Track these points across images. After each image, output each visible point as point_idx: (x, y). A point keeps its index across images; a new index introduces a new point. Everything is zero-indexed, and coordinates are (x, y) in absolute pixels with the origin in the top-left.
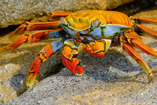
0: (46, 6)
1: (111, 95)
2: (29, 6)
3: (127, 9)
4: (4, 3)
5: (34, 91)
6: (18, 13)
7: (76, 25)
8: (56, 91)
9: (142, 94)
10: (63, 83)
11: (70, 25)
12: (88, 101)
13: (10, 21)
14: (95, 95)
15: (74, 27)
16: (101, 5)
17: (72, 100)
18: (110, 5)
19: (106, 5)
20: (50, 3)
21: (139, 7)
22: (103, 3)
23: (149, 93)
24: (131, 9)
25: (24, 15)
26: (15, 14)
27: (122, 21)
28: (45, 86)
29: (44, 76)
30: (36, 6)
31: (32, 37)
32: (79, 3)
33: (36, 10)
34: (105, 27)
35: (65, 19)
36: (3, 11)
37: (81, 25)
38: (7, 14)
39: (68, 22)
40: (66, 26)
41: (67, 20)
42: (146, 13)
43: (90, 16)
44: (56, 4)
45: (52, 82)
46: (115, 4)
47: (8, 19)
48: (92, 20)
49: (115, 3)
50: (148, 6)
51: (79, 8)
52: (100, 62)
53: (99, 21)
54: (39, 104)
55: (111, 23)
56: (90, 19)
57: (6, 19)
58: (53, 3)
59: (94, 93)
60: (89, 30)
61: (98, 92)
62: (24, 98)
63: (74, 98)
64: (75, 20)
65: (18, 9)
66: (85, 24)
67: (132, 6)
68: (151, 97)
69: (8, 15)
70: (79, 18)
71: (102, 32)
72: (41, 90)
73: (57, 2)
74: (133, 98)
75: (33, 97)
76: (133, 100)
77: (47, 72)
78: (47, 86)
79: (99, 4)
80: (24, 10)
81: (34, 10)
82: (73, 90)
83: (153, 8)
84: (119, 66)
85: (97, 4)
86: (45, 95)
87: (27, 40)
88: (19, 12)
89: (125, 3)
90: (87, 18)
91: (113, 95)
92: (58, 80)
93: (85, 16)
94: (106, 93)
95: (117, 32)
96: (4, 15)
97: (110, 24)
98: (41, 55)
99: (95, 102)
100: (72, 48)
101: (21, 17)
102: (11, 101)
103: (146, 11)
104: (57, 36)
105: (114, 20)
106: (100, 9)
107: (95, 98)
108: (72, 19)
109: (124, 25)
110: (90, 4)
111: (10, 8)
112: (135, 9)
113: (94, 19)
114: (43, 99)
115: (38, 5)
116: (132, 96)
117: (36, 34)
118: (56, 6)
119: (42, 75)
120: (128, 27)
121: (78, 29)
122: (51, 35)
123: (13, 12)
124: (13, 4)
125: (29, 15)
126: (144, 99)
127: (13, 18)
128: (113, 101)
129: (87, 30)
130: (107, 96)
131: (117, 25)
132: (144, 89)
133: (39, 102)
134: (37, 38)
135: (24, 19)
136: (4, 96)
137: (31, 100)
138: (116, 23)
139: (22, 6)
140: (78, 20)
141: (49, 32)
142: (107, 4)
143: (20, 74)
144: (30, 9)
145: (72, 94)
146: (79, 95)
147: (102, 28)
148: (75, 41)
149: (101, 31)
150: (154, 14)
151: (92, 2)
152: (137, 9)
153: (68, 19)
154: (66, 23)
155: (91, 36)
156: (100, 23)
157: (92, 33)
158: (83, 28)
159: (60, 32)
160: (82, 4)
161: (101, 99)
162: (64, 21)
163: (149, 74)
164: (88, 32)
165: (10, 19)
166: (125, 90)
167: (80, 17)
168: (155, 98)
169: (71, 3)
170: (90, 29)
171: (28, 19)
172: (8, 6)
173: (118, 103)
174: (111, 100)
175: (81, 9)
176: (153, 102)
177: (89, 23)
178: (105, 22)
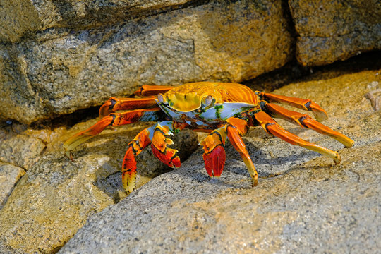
0: (156, 76)
1: (248, 201)
2: (132, 75)
3: (270, 79)
4: (96, 71)
5: (139, 196)
6: (116, 85)
7: (181, 104)
8: (170, 195)
9: (292, 200)
10: (180, 183)
11: (172, 104)
12: (215, 210)
13: (106, 96)
14: (226, 201)
15: (178, 107)
16: (233, 74)
17: (194, 208)
18: (247, 73)
19: (240, 74)
20: (162, 72)
21: (287, 77)
22: (237, 71)
23: (302, 197)
24: (276, 79)
25: (125, 88)
26: (113, 87)
27: (244, 97)
28: (156, 188)
29: (154, 174)
30: (142, 76)
31: (120, 118)
32: (203, 72)
33: (143, 81)
34: (221, 107)
35: (164, 96)
36: (95, 83)
37: (187, 104)
38: (101, 87)
39: (169, 100)
40: (166, 105)
41: (167, 97)
42: (298, 85)
43: (200, 91)
44: (171, 72)
45: (165, 183)
46: (254, 73)
47: (102, 93)
48: (202, 96)
49: (254, 71)
50: (300, 75)
51: (203, 79)
52: (232, 154)
53: (213, 98)
54: (146, 213)
55: (229, 100)
56: (200, 95)
57: (99, 93)
58: (166, 72)
59: (224, 198)
60: (199, 111)
61: (231, 196)
62: (126, 205)
63: (196, 205)
64: (178, 98)
65: (116, 79)
66: (193, 103)
67: (278, 75)
68: (305, 204)
69: (103, 89)
70: (184, 94)
71: (217, 114)
72: (150, 193)
73: (172, 71)
74: (279, 205)
75: (138, 204)
76: (279, 208)
77: (158, 169)
78: (158, 188)
79: (231, 73)
80: (125, 81)
81: (140, 81)
82: (194, 195)
83: (307, 78)
84: (259, 160)
85: (228, 73)
86: (155, 201)
87: (112, 122)
88: (119, 84)
89: (267, 71)
90: (195, 94)
91: (251, 201)
92: (173, 179)
93: (192, 91)
94: (241, 198)
95: (237, 112)
96: (97, 89)
97: (228, 102)
98: (135, 144)
99: (226, 210)
100: (165, 136)
101: (121, 91)
102: (107, 209)
103: (297, 82)
104: (153, 118)
105: (232, 95)
106: (232, 79)
107: (225, 205)
108: (174, 95)
109: (247, 102)
110: (218, 73)
111: (106, 79)
112: (282, 79)
113: (205, 95)
114: (153, 207)
115: (145, 74)
116: (278, 202)
117: (126, 115)
118: (170, 75)
119: (151, 172)
120: (253, 105)
121: (184, 110)
122: (145, 117)
123: (110, 84)
124: (109, 72)
125: (132, 88)
126: (295, 207)
127: (110, 92)
128: (251, 210)
129: (196, 111)
130: (242, 202)
131: (238, 102)
132: (294, 192)
133: (146, 210)
134: (127, 120)
135: (125, 93)
136: (97, 202)
137: (135, 209)
138: (236, 100)
139: (122, 76)
140: (184, 97)
141: (143, 112)
142: (242, 72)
143: (119, 172)
144: (134, 80)
145: (194, 200)
146: (203, 201)
147: (217, 108)
148: (175, 125)
149: (215, 111)
150: (309, 87)
151: (221, 71)
152: (285, 80)
153: (169, 96)
154: (166, 102)
155: (202, 119)
156: (214, 101)
157: (203, 115)
158: (190, 109)
159: (157, 113)
160: (206, 72)
161: (234, 207)
162: (163, 99)
163: (253, 176)
164: (197, 114)
165: (105, 95)
166: (268, 194)
167: (186, 93)
168: (310, 206)
169: (191, 71)
170: (201, 109)
171: (131, 94)
172: (103, 75)
173: (258, 212)
174: (248, 208)
175: (206, 80)
176: (307, 211)
177: (199, 100)
178: (221, 99)
